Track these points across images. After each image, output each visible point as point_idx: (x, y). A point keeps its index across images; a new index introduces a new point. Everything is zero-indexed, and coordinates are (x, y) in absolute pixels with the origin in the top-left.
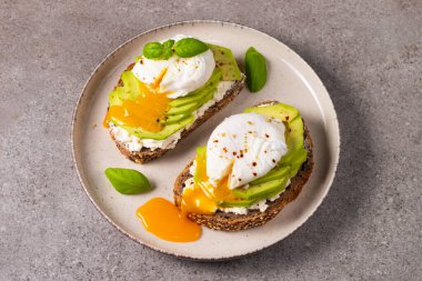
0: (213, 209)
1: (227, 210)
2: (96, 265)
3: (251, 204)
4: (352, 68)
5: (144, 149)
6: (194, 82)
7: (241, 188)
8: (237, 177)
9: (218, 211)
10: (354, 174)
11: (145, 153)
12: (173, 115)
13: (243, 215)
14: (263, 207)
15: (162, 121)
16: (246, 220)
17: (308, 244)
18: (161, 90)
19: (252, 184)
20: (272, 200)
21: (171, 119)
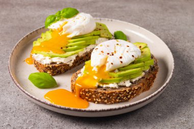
0: (96, 84)
1: (104, 86)
2: (19, 125)
3: (120, 80)
4: (177, 43)
5: (53, 63)
6: (83, 26)
7: (113, 71)
8: (110, 63)
9: (99, 87)
10: (185, 84)
11: (54, 65)
12: (71, 46)
13: (115, 88)
14: (128, 84)
15: (64, 49)
16: (117, 91)
17: (160, 115)
18: (64, 33)
19: (119, 70)
20: (134, 80)
21: (70, 48)
